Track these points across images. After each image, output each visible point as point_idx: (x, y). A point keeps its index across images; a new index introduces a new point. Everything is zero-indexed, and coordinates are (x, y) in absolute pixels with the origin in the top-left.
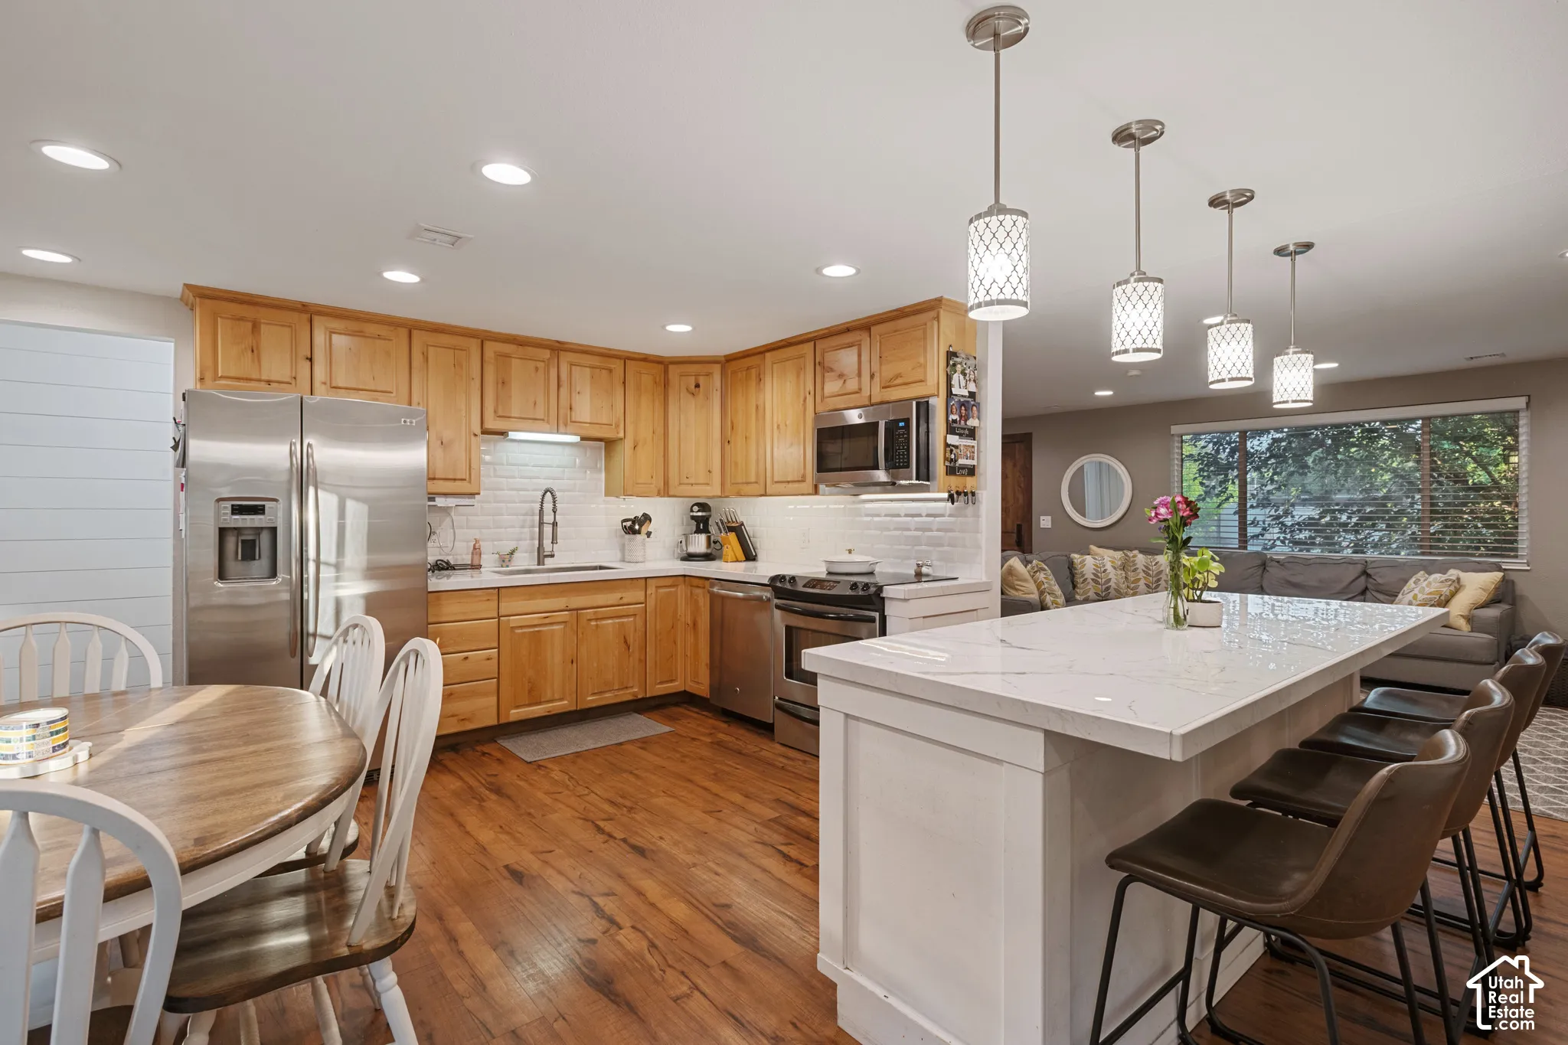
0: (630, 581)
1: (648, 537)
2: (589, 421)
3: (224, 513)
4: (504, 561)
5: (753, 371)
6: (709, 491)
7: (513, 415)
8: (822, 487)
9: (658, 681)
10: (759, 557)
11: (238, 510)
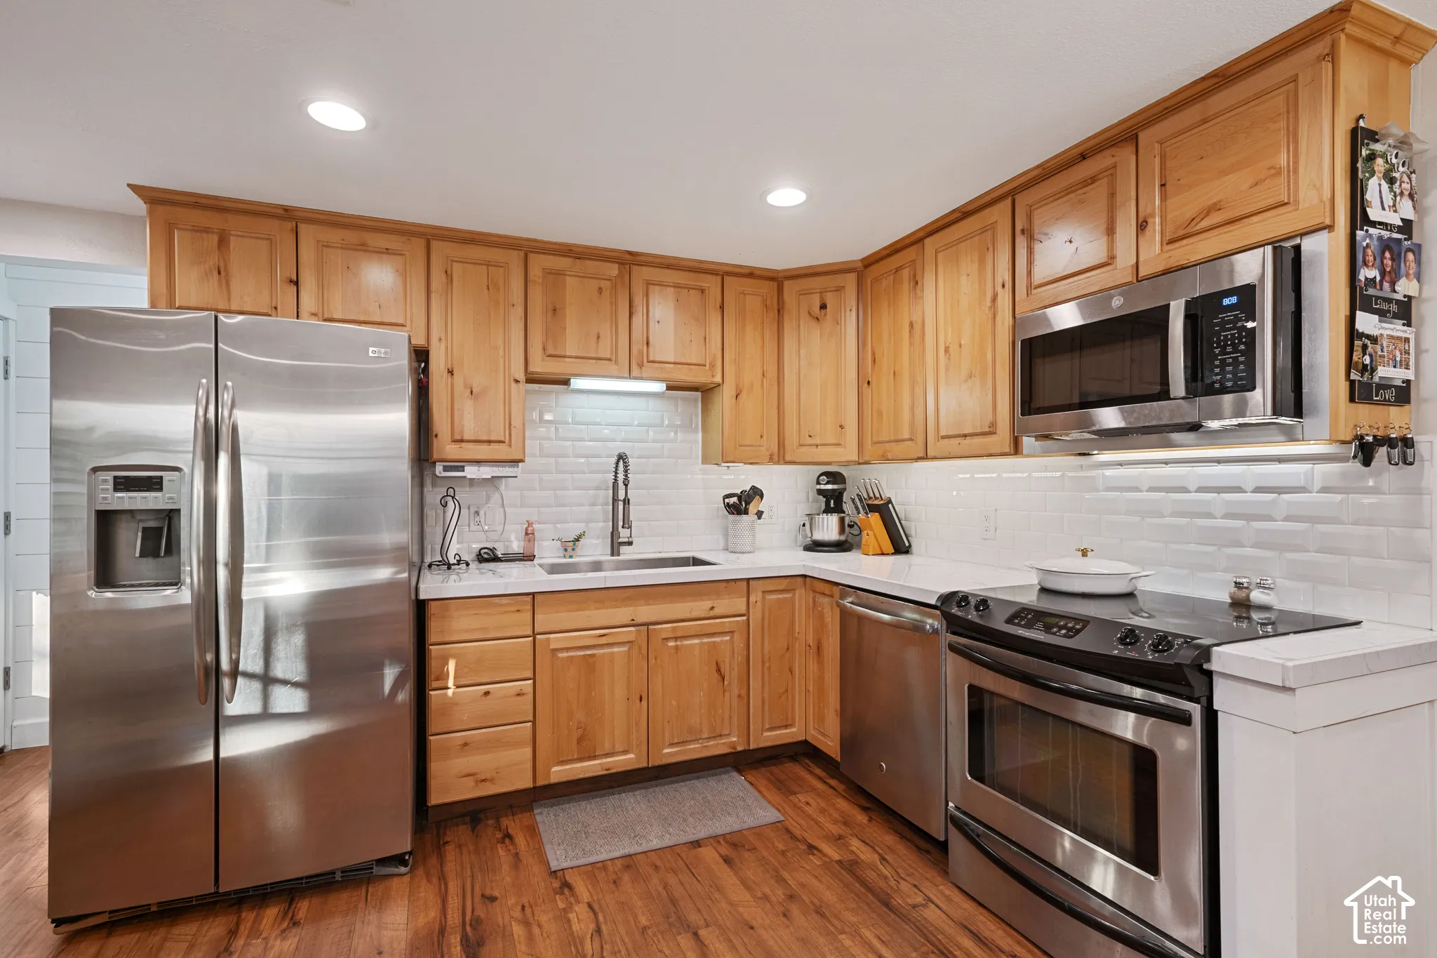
0: (724, 584)
1: (759, 518)
2: (672, 360)
3: (102, 489)
4: (566, 550)
5: (906, 273)
6: (842, 454)
7: (568, 354)
8: (1028, 442)
9: (767, 726)
10: (914, 548)
11: (123, 484)
